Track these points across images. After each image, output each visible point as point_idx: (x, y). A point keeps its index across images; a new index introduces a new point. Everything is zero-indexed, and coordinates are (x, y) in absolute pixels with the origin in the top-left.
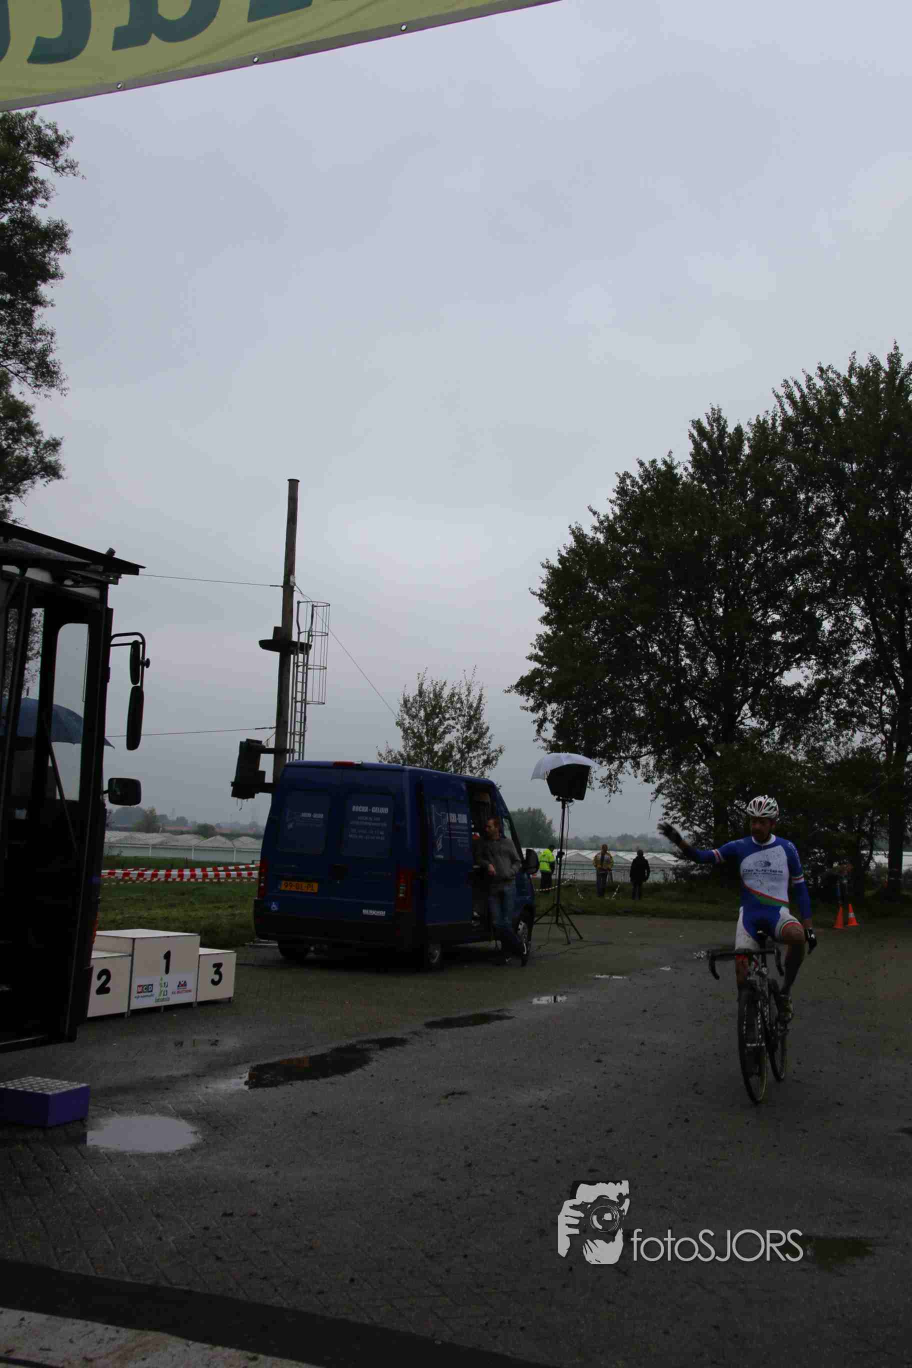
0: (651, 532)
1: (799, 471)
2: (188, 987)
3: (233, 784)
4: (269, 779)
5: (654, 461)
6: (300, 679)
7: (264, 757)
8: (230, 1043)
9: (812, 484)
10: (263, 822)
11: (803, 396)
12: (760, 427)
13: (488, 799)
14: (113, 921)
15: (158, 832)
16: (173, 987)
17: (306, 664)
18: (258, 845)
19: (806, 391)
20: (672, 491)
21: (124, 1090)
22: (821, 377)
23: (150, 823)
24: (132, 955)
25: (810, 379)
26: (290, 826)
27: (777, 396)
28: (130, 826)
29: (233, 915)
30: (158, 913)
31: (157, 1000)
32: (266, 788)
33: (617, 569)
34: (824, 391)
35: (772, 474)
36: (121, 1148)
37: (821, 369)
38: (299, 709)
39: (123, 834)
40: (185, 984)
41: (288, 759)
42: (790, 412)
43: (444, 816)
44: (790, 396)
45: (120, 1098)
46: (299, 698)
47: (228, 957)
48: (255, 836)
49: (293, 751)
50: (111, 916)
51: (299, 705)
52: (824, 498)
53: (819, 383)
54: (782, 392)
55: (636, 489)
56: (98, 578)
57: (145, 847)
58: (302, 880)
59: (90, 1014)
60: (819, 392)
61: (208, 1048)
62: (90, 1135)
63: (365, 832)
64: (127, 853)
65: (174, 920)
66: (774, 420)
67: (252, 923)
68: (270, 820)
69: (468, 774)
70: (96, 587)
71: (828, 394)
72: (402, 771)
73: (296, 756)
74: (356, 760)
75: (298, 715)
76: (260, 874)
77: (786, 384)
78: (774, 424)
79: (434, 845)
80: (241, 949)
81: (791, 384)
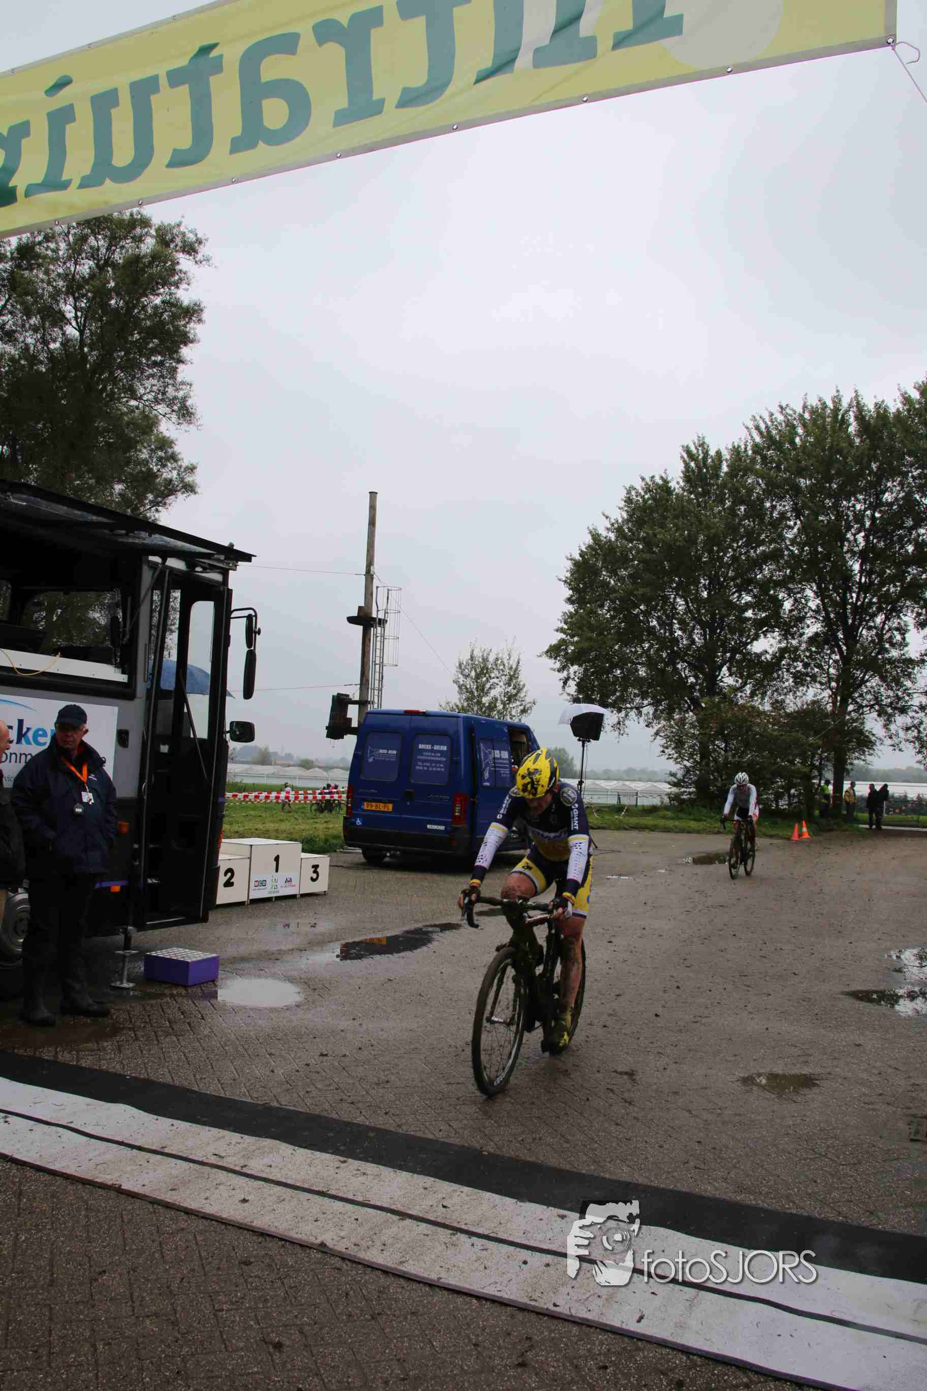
0: (650, 532)
1: (766, 484)
2: (293, 883)
3: (327, 728)
4: (355, 724)
5: (653, 477)
6: (378, 647)
7: (350, 706)
8: (325, 926)
9: (775, 495)
10: (350, 758)
11: (767, 427)
12: (736, 451)
13: (525, 740)
14: (237, 832)
15: (271, 764)
16: (281, 882)
17: (383, 636)
18: (346, 775)
19: (769, 423)
20: (667, 500)
21: (243, 959)
22: (781, 412)
23: (264, 759)
24: (250, 858)
25: (772, 415)
26: (371, 760)
27: (747, 428)
28: (249, 759)
29: (328, 828)
30: (271, 826)
31: (270, 893)
32: (353, 731)
33: (624, 561)
34: (783, 424)
35: (744, 487)
36: (242, 1003)
37: (781, 407)
38: (377, 670)
39: (246, 766)
40: (291, 880)
41: (370, 708)
42: (758, 439)
43: (490, 753)
44: (757, 428)
45: (242, 965)
46: (378, 662)
47: (323, 861)
48: (343, 768)
49: (373, 703)
50: (236, 828)
51: (377, 666)
52: (785, 506)
53: (780, 418)
54: (751, 425)
55: (639, 498)
56: (221, 565)
57: (261, 776)
58: (380, 801)
59: (219, 902)
60: (780, 424)
61: (309, 929)
62: (220, 992)
63: (428, 764)
64: (248, 781)
65: (283, 832)
66: (746, 445)
67: (342, 834)
68: (355, 756)
69: (509, 720)
70: (219, 573)
71: (787, 426)
72: (458, 717)
73: (376, 706)
74: (422, 709)
75: (377, 674)
76: (348, 797)
77: (754, 418)
78: (746, 448)
79: (482, 775)
80: (333, 854)
81: (758, 418)
